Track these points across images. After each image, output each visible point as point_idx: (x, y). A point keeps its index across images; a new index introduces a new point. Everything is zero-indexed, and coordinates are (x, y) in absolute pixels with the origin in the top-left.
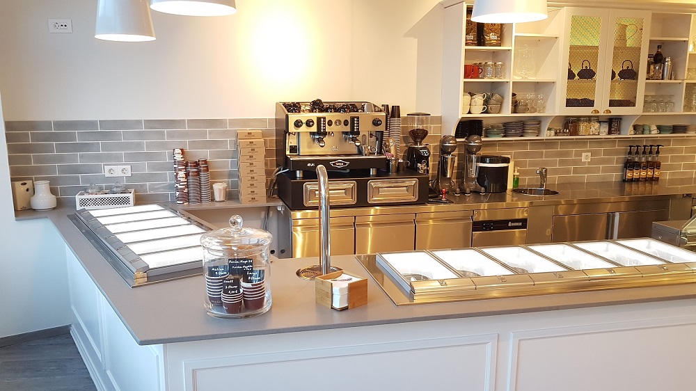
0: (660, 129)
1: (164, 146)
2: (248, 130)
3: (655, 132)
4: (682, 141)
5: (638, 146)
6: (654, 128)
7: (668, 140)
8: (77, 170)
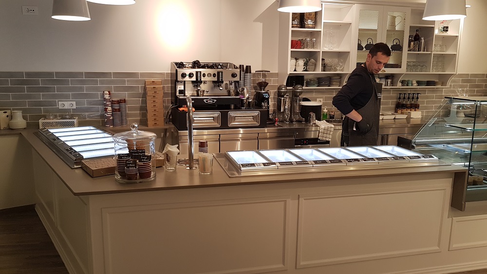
0: (419, 83)
1: (97, 89)
2: (153, 79)
3: (416, 85)
4: (433, 91)
5: (405, 94)
6: (414, 82)
7: (424, 91)
8: (40, 104)
